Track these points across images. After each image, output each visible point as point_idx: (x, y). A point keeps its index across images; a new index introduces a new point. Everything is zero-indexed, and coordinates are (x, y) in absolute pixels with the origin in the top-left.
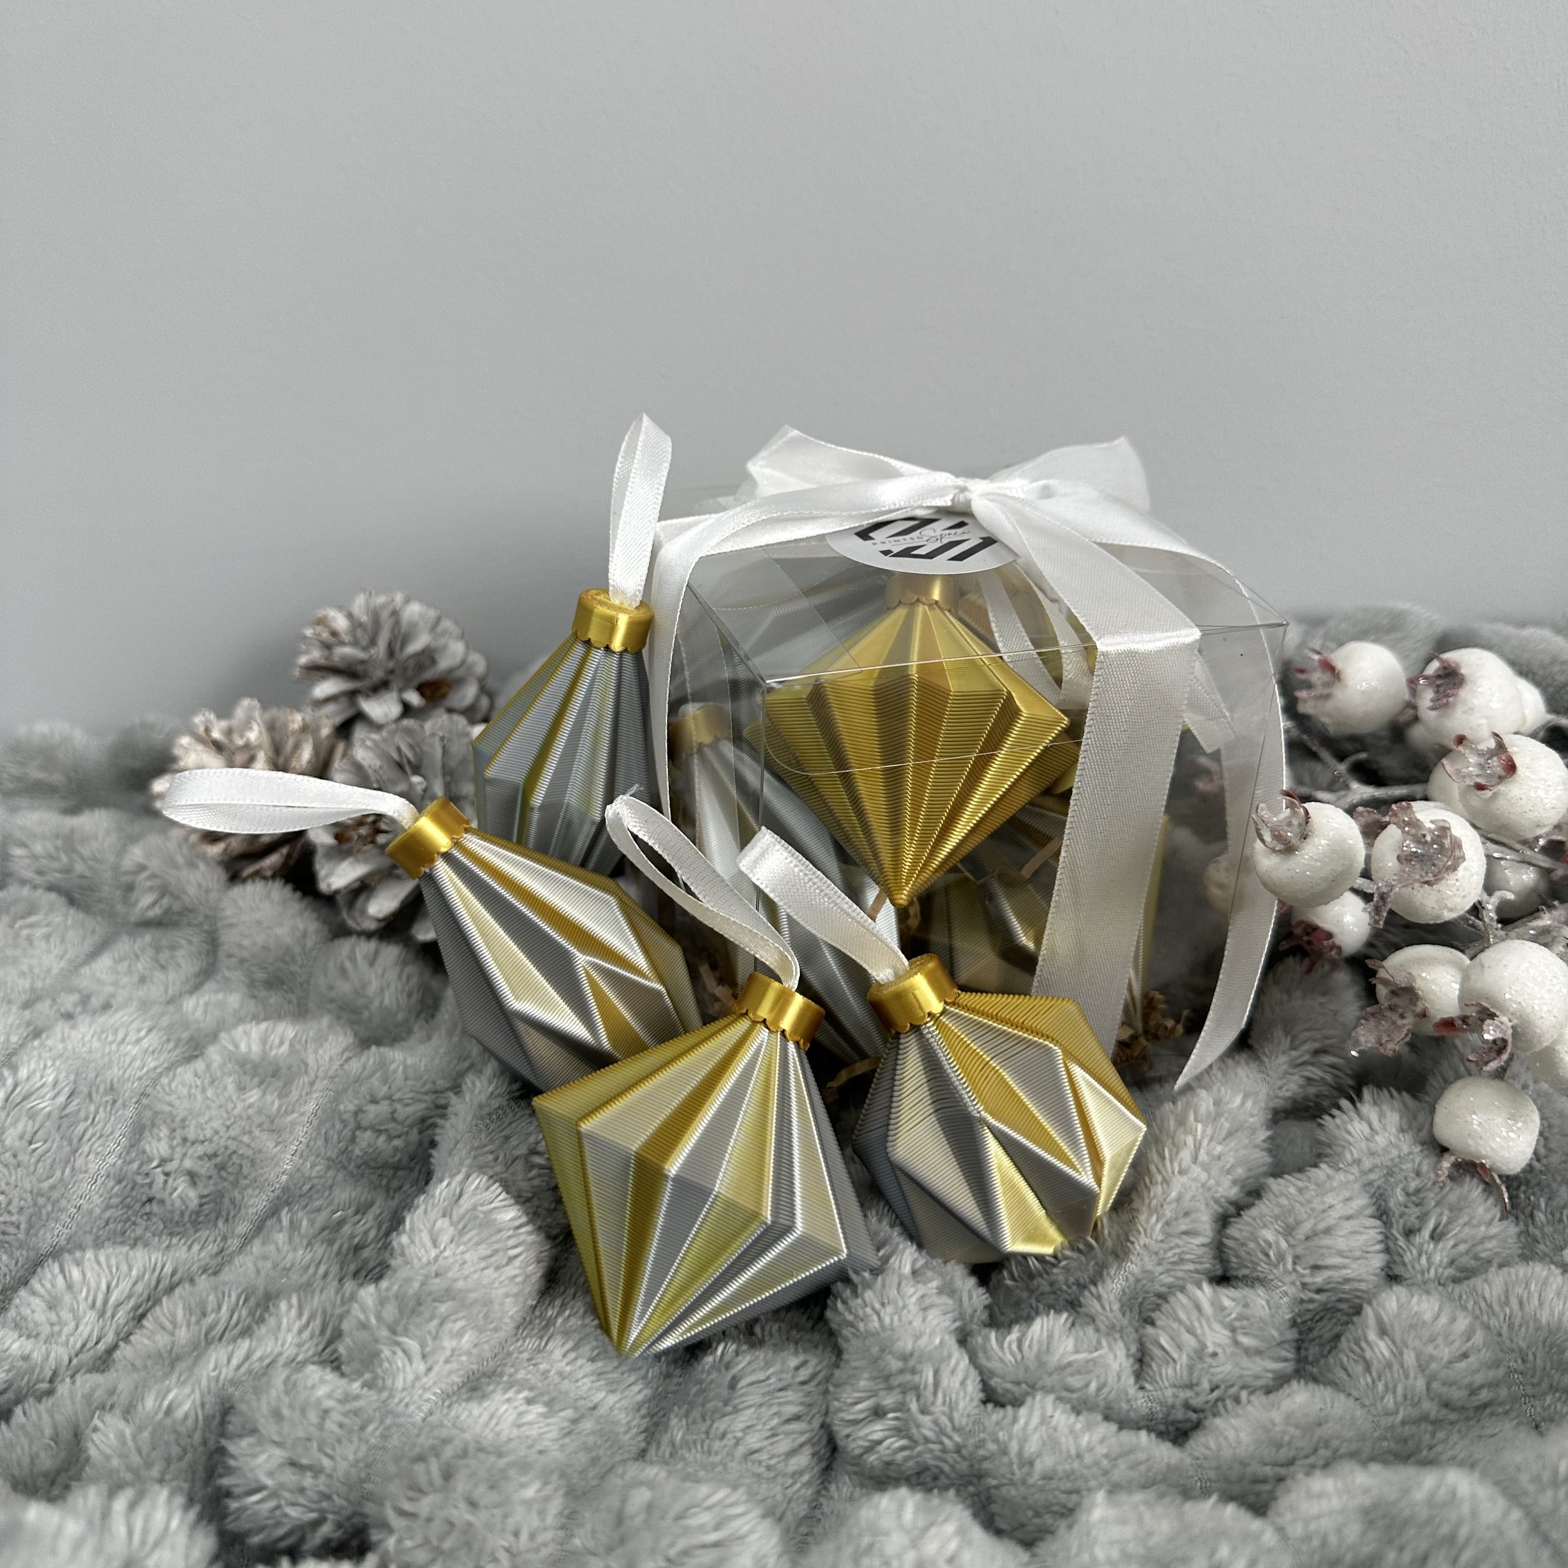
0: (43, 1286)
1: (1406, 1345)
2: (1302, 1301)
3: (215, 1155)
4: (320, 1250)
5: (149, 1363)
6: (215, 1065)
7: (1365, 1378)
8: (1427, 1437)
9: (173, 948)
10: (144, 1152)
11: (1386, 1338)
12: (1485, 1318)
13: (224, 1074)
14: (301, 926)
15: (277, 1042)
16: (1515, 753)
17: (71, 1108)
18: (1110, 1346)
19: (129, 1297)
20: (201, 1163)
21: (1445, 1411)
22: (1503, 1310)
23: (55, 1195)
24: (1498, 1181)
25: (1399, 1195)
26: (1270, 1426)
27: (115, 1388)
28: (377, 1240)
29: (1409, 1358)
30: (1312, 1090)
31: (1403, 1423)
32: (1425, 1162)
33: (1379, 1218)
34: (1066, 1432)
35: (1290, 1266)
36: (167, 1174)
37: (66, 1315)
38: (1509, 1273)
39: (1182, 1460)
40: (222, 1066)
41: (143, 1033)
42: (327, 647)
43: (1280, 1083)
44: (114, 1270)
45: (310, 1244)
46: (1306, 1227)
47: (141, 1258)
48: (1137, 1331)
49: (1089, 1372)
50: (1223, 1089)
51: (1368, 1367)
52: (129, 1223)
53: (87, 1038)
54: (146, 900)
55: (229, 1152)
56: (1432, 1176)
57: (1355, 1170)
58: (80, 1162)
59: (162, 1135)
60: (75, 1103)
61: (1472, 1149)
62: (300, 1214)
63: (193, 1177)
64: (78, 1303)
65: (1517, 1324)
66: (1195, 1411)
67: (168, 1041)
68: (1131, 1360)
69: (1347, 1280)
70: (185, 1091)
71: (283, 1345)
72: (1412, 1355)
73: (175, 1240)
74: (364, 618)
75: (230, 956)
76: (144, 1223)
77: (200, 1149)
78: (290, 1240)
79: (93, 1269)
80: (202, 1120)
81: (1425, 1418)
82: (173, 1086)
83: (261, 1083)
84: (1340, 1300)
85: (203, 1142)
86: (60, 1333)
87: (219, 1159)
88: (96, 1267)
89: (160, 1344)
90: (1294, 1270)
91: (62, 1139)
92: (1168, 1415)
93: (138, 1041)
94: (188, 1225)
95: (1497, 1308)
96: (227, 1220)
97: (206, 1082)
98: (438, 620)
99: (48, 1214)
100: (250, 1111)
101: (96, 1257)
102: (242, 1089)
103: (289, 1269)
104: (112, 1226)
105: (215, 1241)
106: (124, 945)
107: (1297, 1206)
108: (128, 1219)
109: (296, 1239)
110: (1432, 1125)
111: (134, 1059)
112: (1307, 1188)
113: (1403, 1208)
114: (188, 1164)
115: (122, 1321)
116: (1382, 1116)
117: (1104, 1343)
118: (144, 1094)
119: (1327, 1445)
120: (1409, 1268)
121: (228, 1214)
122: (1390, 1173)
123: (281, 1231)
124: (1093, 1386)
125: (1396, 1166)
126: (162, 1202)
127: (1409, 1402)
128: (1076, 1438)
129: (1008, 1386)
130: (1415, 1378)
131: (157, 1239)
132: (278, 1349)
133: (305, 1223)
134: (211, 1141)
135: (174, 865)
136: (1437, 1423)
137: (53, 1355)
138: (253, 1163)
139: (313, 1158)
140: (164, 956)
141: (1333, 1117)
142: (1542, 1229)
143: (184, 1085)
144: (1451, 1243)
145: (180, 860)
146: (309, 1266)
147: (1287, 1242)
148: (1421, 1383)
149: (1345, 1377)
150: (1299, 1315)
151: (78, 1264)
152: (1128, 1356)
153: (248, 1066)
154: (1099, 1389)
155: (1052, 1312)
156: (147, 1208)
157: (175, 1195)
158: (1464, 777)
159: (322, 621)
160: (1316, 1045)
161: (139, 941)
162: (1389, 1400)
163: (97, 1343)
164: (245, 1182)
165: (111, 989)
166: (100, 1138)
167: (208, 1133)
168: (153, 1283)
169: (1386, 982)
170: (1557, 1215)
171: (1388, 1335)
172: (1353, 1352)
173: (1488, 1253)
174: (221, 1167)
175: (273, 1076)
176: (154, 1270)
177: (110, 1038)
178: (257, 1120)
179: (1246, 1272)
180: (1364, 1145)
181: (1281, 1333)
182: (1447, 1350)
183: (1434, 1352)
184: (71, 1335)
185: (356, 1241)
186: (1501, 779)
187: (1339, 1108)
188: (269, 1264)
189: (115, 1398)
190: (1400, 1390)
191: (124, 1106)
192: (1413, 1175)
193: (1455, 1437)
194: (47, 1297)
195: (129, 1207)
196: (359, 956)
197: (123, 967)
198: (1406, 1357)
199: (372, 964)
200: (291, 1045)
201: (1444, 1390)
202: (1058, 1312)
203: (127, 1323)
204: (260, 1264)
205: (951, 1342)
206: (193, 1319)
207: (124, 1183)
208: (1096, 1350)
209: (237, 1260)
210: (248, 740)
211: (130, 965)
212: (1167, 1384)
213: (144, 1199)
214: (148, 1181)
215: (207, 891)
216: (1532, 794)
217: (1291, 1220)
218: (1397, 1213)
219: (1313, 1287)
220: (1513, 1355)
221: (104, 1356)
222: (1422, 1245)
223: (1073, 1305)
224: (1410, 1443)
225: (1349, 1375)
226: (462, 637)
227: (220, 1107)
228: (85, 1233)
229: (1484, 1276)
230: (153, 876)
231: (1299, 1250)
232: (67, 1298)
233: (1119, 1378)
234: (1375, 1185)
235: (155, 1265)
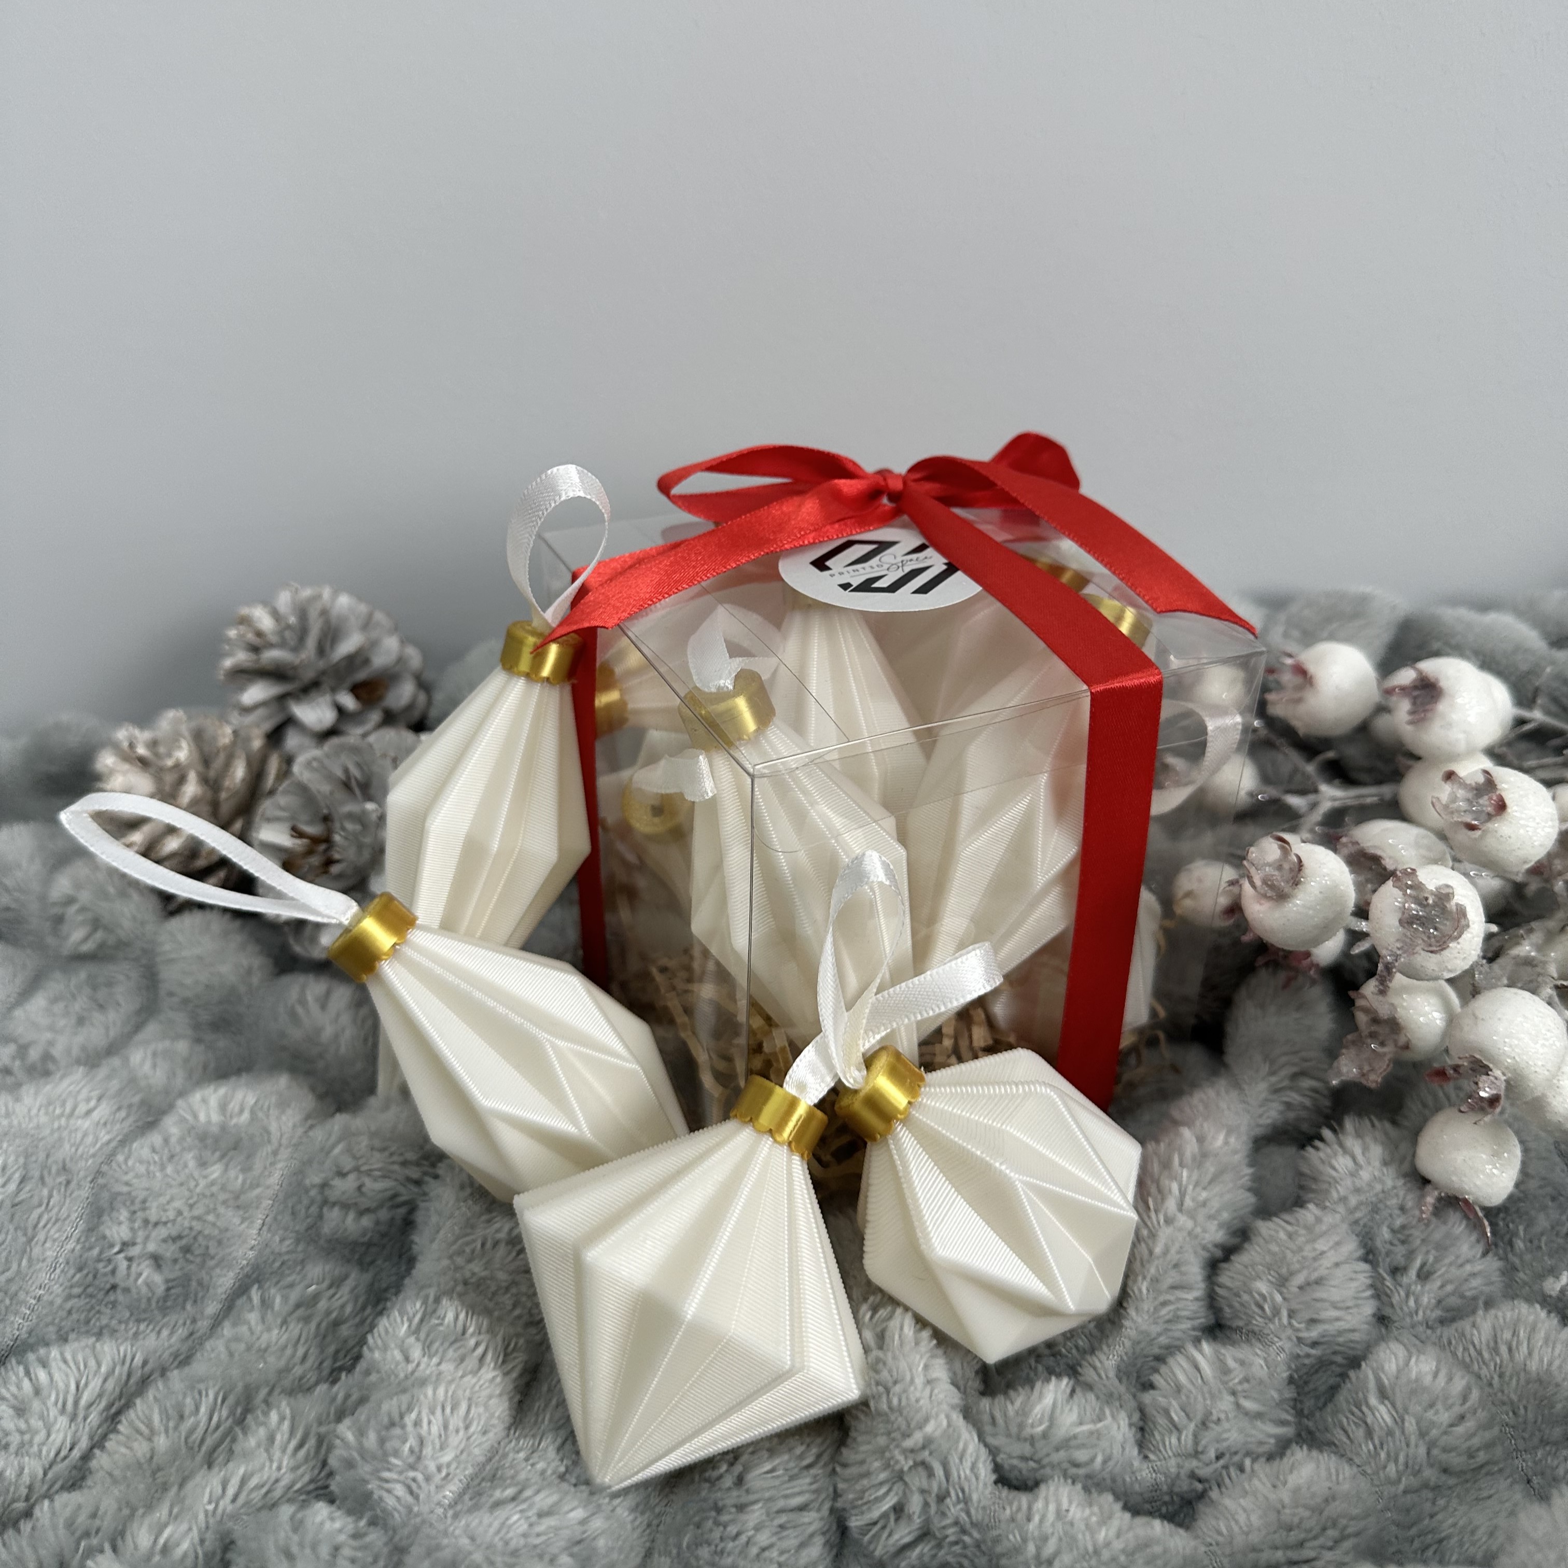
0: (8, 1390)
1: (1406, 1410)
2: (1298, 1356)
3: (180, 1237)
4: (295, 1328)
5: (129, 1474)
6: (173, 1140)
7: (1367, 1445)
8: (1428, 1505)
9: (110, 984)
10: (104, 1237)
11: (1386, 1402)
12: (1476, 1367)
13: (184, 1149)
14: (245, 962)
15: (237, 1109)
16: (1505, 789)
17: (23, 1196)
18: (1113, 1416)
19: (100, 1395)
20: (164, 1246)
21: (1444, 1477)
22: (1493, 1359)
23: (13, 1288)
24: (1480, 1214)
25: (1386, 1233)
26: (1280, 1507)
27: (97, 1509)
28: (355, 1314)
29: (1411, 1425)
30: (1291, 1115)
31: (1405, 1492)
32: (1409, 1197)
33: (1365, 1259)
34: (1083, 1527)
35: (1285, 1320)
36: (130, 1259)
37: (36, 1423)
38: (1496, 1317)
39: (1196, 1548)
40: (182, 1139)
41: (93, 1103)
42: (255, 649)
43: (1261, 1111)
44: (82, 1367)
45: (285, 1322)
46: (1299, 1279)
47: (108, 1350)
48: (1134, 1396)
49: (1094, 1446)
50: (1205, 1125)
51: (1369, 1433)
52: (93, 1312)
53: (34, 1112)
54: (77, 935)
55: (194, 1234)
56: (1417, 1213)
57: (1341, 1209)
58: (37, 1251)
59: (122, 1218)
60: (27, 1188)
61: (1456, 1186)
62: (273, 1291)
63: (157, 1260)
64: (48, 1410)
65: (1508, 1374)
66: (1200, 1481)
67: (119, 1109)
68: (1134, 1429)
69: (1340, 1333)
70: (142, 1169)
71: (279, 1468)
72: (1413, 1422)
73: (142, 1327)
74: (292, 620)
75: (171, 994)
76: (108, 1311)
77: (163, 1232)
78: (263, 1320)
79: (60, 1369)
80: (163, 1200)
81: (1426, 1486)
82: (130, 1163)
83: (222, 1157)
84: (1335, 1353)
85: (165, 1223)
86: (31, 1442)
87: (184, 1242)
88: (63, 1366)
89: (139, 1454)
90: (1290, 1323)
91: (16, 1229)
92: (1173, 1485)
93: (89, 1113)
94: (156, 1312)
95: (1486, 1355)
96: (195, 1301)
97: (165, 1158)
98: (370, 616)
99: (7, 1308)
100: (214, 1189)
101: (62, 1354)
102: (203, 1164)
103: (266, 1350)
104: (75, 1316)
105: (184, 1324)
106: (56, 984)
107: (1289, 1255)
108: (92, 1308)
109: (269, 1316)
110: (1414, 1155)
111: (85, 1135)
112: (1296, 1232)
113: (1388, 1246)
114: (151, 1247)
115: (95, 1423)
116: (1365, 1149)
117: (1107, 1412)
118: (99, 1173)
119: (1334, 1525)
120: (1399, 1311)
121: (196, 1295)
122: (1375, 1210)
123: (252, 1310)
124: (1099, 1459)
125: (1381, 1201)
126: (127, 1290)
127: (1409, 1470)
128: (1093, 1534)
129: (1015, 1462)
130: (1416, 1446)
131: (123, 1326)
132: (275, 1475)
133: (278, 1300)
134: (174, 1221)
135: (105, 896)
136: (1436, 1488)
137: (26, 1471)
138: (220, 1242)
139: (281, 1232)
140: (101, 994)
141: (1317, 1149)
142: (1521, 1257)
143: (141, 1162)
144: (1439, 1283)
145: (111, 890)
146: (286, 1346)
147: (1281, 1294)
148: (1422, 1450)
149: (1345, 1439)
150: (1296, 1371)
151: (44, 1364)
152: (1131, 1425)
153: (209, 1141)
154: (1105, 1462)
155: (1053, 1378)
156: (112, 1297)
157: (140, 1281)
158: (1452, 813)
159: (245, 621)
160: (1294, 1069)
161: (74, 981)
162: (1392, 1469)
163: (71, 1449)
164: (212, 1263)
165: (48, 1035)
166: (54, 1224)
167: (171, 1214)
168: (124, 1377)
169: (1367, 1011)
170: (1536, 1242)
171: (1387, 1398)
172: (1353, 1414)
173: (1474, 1292)
174: (187, 1250)
175: (235, 1149)
176: (123, 1363)
177: (58, 1111)
178: (222, 1197)
179: (1241, 1323)
180: (1348, 1182)
181: (1280, 1391)
182: (1446, 1415)
183: (1435, 1418)
184: (43, 1444)
185: (334, 1315)
186: (1490, 817)
187: (1321, 1139)
188: (242, 1346)
189: (97, 1522)
190: (1401, 1459)
191: (79, 1186)
192: (1397, 1212)
193: (1454, 1503)
194: (13, 1401)
195: (91, 1296)
196: (310, 998)
197: (59, 1007)
198: (1407, 1424)
199: (323, 1006)
200: (252, 1112)
201: (1444, 1457)
202: (1059, 1376)
203: (99, 1427)
204: (234, 1346)
205: (958, 1419)
206: (171, 1424)
207: (85, 1272)
208: (1100, 1420)
209: (208, 1345)
210: (178, 760)
211: (66, 1007)
212: (1170, 1453)
213: (108, 1286)
214: (110, 1268)
215: (143, 923)
216: (1522, 831)
217: (1284, 1271)
218: (1383, 1251)
219: (1309, 1342)
220: (1505, 1408)
221: (79, 1464)
222: (1410, 1285)
223: (1073, 1371)
224: (1412, 1513)
225: (1349, 1437)
226: (395, 629)
227: (182, 1184)
228: (47, 1325)
229: (1471, 1319)
230: (83, 909)
231: (1294, 1306)
232: (36, 1405)
233: (1123, 1448)
234: (1361, 1223)
235: (125, 1356)
